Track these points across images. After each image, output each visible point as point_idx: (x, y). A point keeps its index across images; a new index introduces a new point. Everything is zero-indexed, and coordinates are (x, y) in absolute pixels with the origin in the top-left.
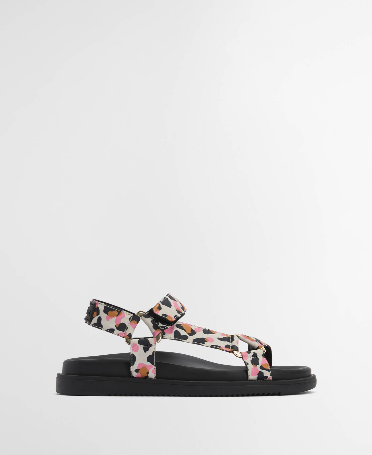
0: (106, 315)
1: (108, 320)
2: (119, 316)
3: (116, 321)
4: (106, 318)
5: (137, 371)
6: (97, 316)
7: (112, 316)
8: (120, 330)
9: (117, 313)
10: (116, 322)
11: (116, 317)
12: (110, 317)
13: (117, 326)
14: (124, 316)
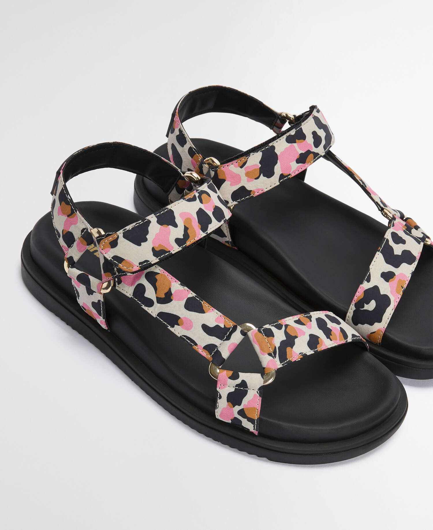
0: (59, 204)
2: (71, 219)
3: (65, 224)
7: (64, 212)
9: (70, 212)
11: (67, 217)
12: (61, 210)
14: (76, 223)
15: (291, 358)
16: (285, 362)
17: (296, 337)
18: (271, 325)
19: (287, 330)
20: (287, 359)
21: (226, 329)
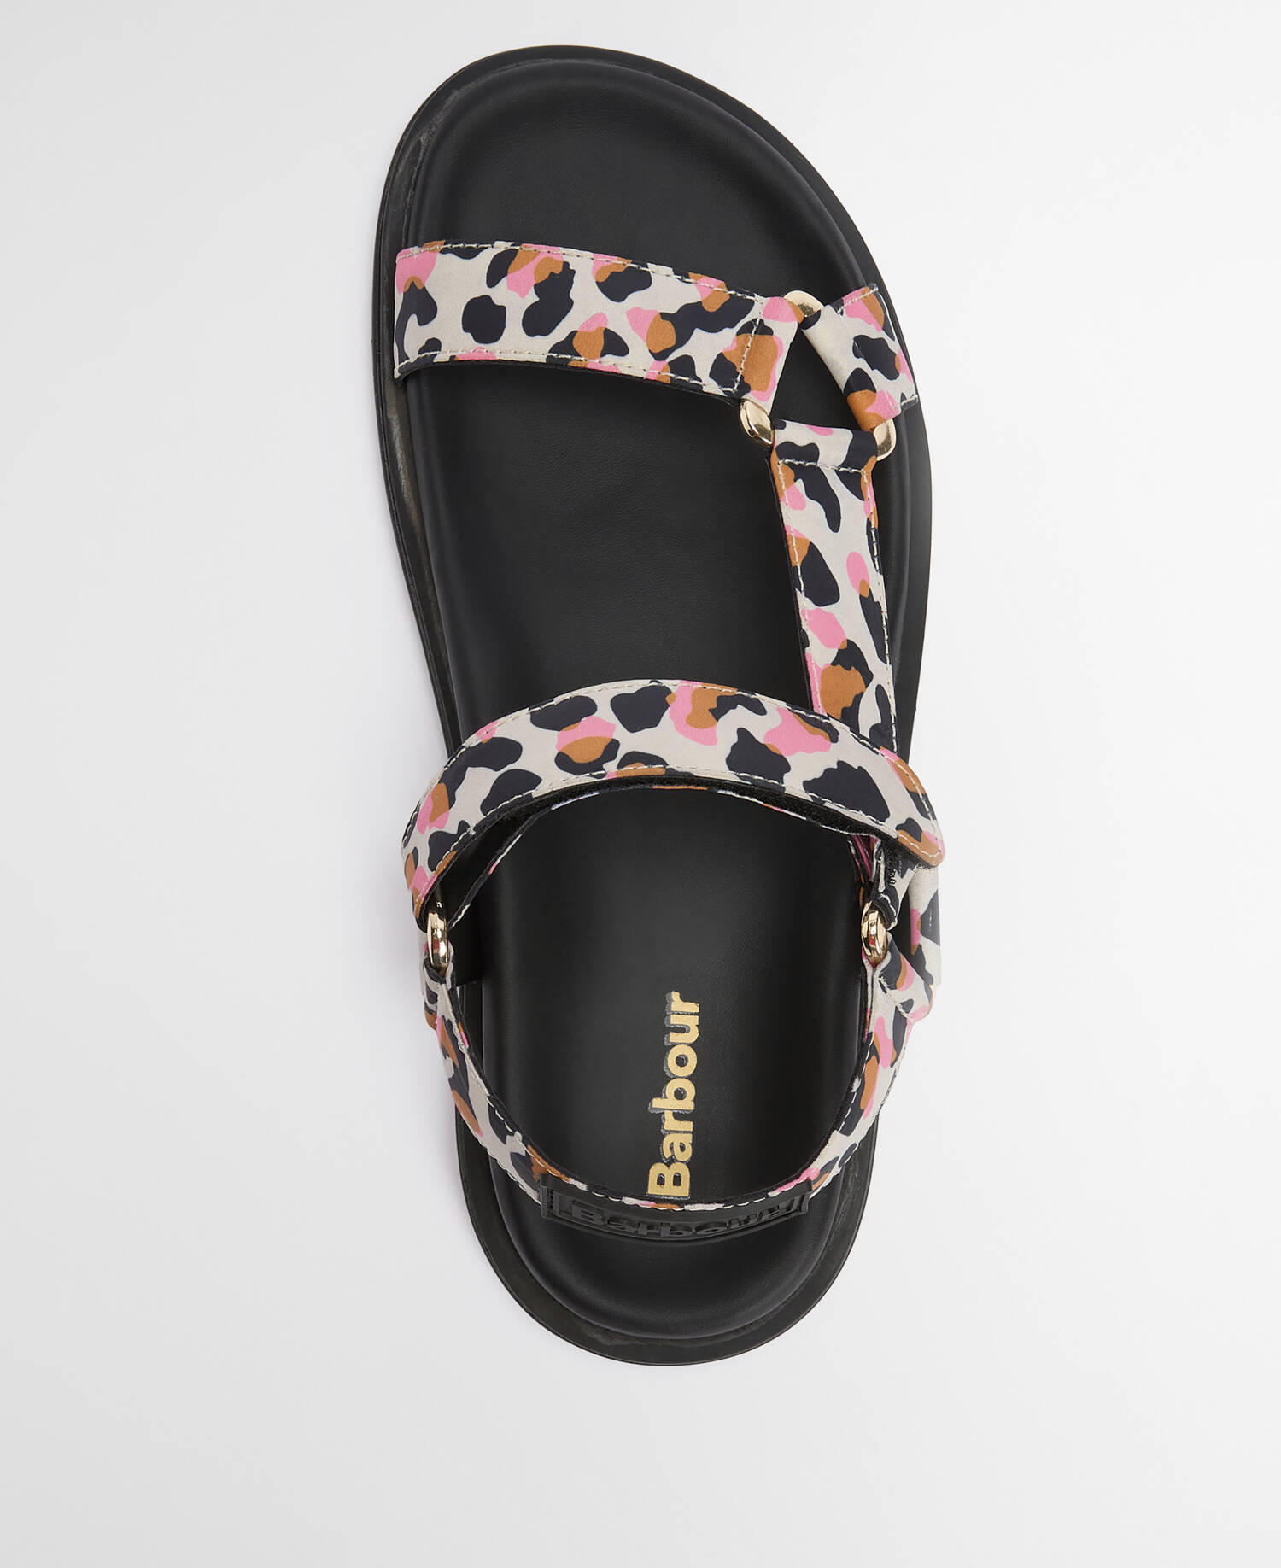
15: (721, 289)
16: (739, 295)
17: (664, 316)
18: (699, 383)
19: (673, 343)
20: (730, 295)
21: (799, 473)
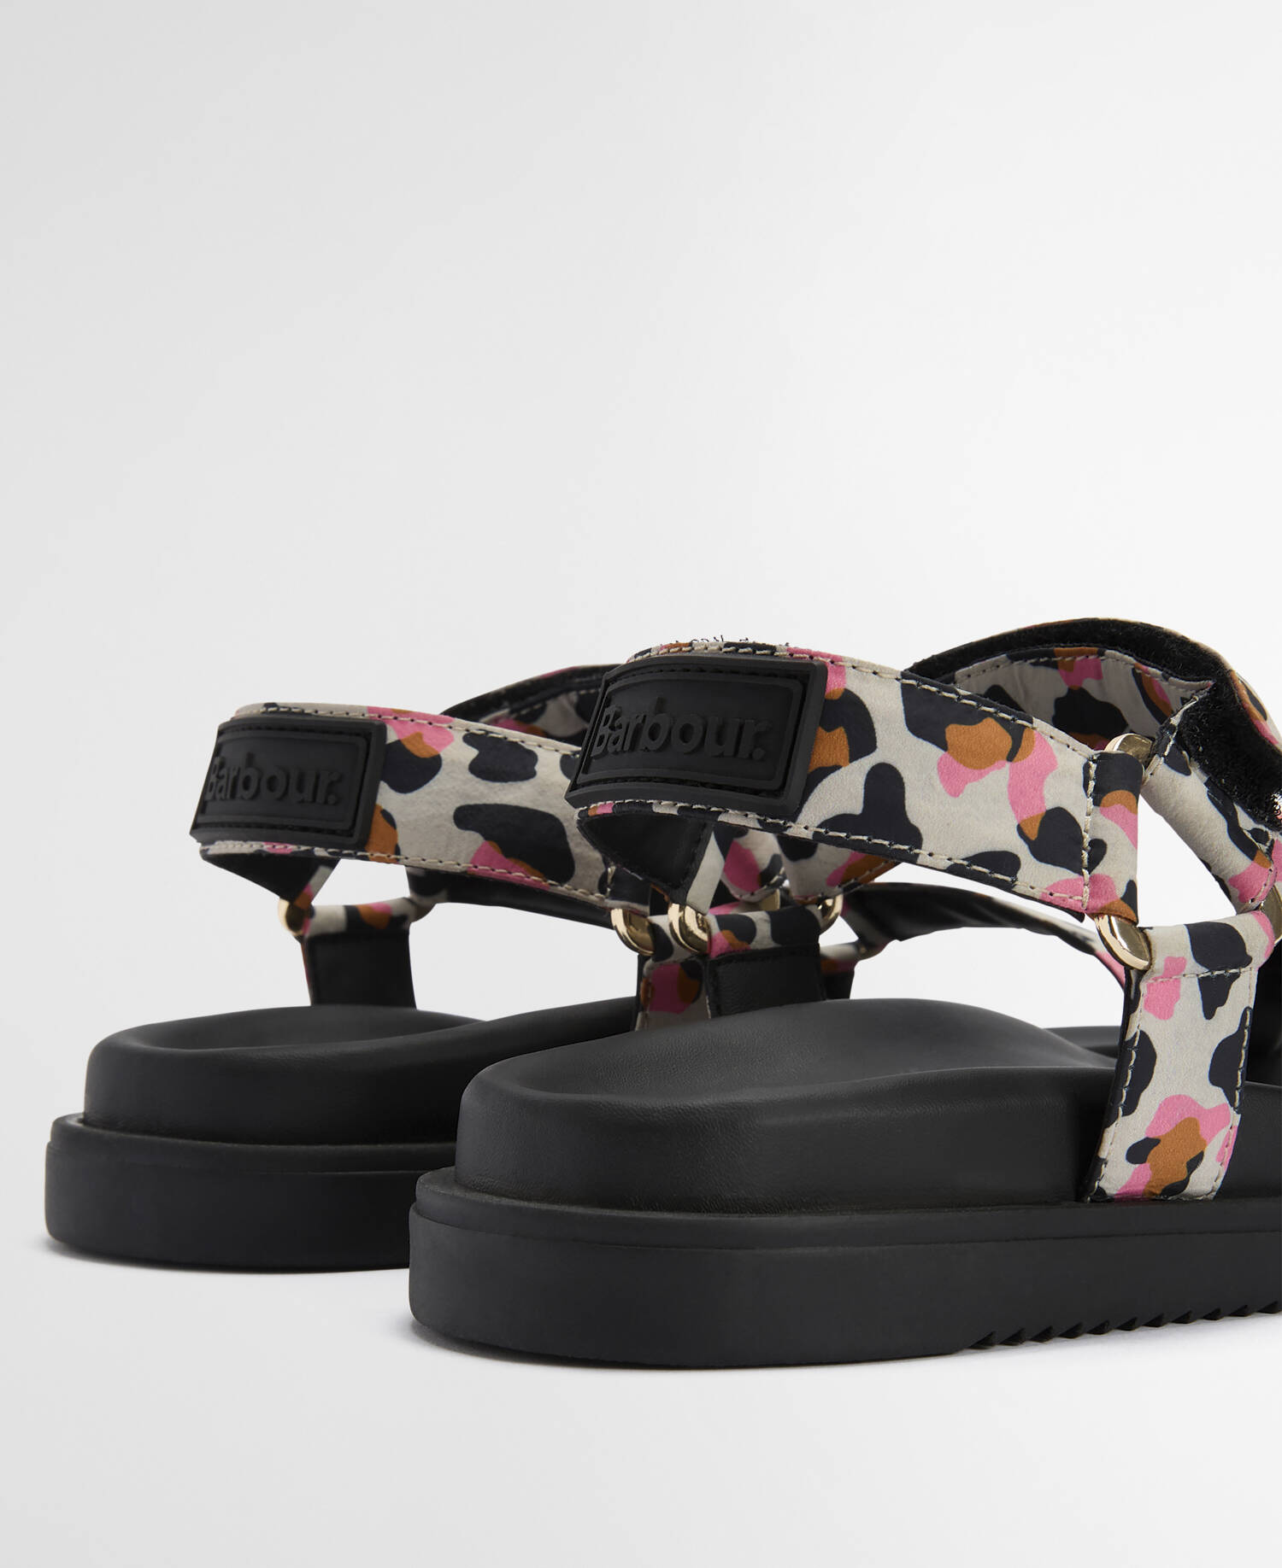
0: (932, 752)
1: (955, 793)
2: (1025, 762)
3: (1016, 796)
4: (935, 775)
5: (1137, 1153)
6: (856, 764)
7: (979, 762)
8: (1054, 864)
9: (1006, 741)
10: (1014, 804)
11: (1008, 765)
12: (961, 762)
13: (1027, 831)
